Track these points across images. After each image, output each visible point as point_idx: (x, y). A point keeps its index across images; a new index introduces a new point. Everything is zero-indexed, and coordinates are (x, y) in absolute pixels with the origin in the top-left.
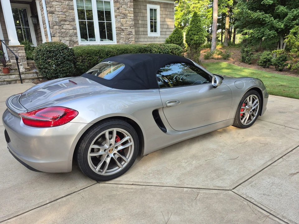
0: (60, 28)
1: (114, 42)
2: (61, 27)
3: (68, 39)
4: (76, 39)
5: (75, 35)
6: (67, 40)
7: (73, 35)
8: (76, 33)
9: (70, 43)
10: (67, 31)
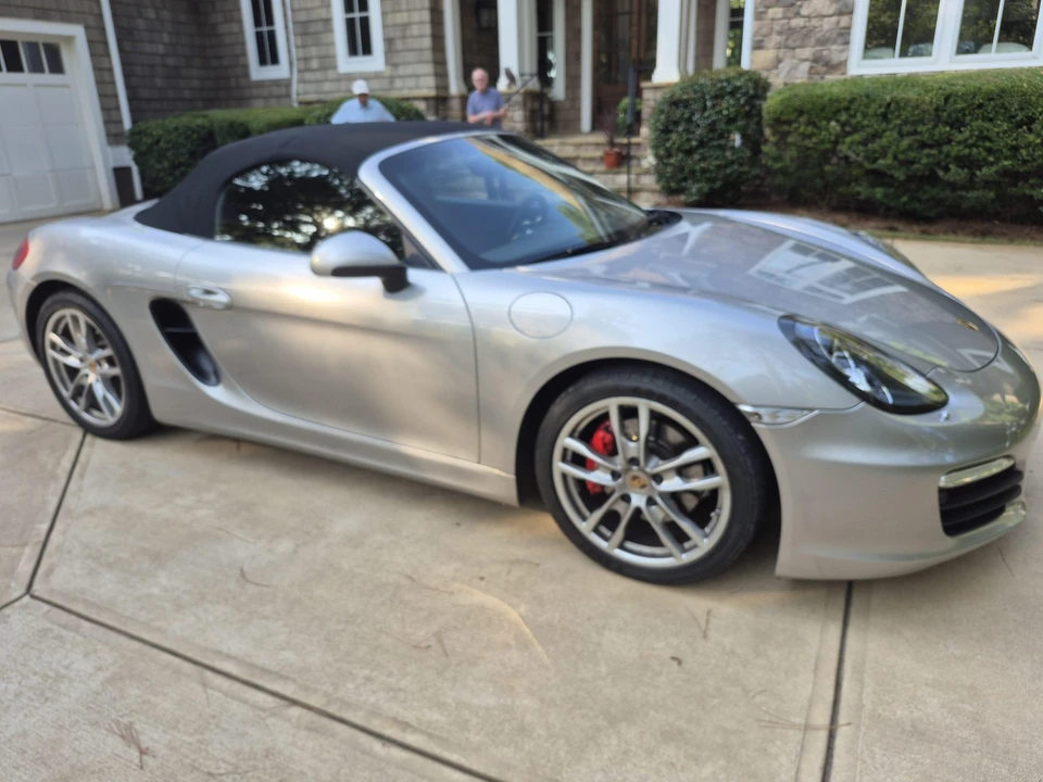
0: (790, 15)
1: (1035, 58)
2: (792, 9)
3: (807, 52)
4: (842, 51)
5: (841, 35)
6: (803, 57)
7: (834, 35)
8: (848, 28)
9: (812, 68)
10: (814, 22)
